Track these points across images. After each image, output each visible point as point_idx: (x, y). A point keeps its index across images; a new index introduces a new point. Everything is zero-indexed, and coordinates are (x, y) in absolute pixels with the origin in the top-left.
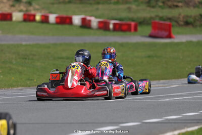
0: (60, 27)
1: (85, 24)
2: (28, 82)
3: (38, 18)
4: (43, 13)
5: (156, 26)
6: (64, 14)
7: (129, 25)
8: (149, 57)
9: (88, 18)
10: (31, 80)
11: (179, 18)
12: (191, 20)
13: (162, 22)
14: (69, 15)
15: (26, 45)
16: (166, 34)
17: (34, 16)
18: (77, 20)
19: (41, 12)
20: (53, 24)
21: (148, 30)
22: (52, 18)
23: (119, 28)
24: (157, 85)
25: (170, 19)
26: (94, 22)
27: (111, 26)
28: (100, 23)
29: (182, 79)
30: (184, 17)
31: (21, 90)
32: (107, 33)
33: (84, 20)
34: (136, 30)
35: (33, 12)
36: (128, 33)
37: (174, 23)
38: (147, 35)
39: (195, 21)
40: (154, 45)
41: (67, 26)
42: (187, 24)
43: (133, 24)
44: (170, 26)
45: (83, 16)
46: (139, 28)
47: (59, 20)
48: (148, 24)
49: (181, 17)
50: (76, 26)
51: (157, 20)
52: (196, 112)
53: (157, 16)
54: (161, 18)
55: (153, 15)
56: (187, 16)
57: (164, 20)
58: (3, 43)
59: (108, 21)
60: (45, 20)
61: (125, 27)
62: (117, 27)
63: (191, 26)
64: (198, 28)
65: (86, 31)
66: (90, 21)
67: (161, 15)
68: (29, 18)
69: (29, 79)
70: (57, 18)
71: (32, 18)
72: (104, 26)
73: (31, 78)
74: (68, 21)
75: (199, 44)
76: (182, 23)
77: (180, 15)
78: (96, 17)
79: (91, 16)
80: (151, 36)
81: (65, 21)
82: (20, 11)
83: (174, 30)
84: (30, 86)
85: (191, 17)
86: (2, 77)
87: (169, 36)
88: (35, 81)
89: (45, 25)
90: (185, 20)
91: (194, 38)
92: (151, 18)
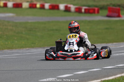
0: (52, 11)
1: (67, 9)
2: (33, 45)
3: (38, 6)
4: (42, 3)
5: (110, 10)
6: (54, 3)
7: (94, 10)
8: (107, 29)
9: (69, 6)
13: (114, 7)
15: (31, 23)
16: (117, 14)
17: (36, 5)
18: (62, 7)
19: (40, 2)
20: (47, 10)
21: (106, 12)
22: (47, 6)
23: (88, 11)
24: (112, 46)
25: (119, 6)
26: (73, 8)
27: (83, 10)
28: (76, 8)
31: (28, 49)
32: (81, 15)
33: (66, 7)
34: (98, 12)
35: (35, 2)
36: (93, 15)
37: (121, 8)
38: (105, 15)
40: (110, 21)
41: (55, 11)
43: (96, 9)
44: (119, 10)
45: (66, 5)
46: (100, 12)
47: (51, 7)
50: (61, 11)
51: (111, 6)
53: (111, 4)
54: (114, 5)
55: (108, 3)
57: (116, 6)
58: (17, 21)
59: (81, 7)
60: (42, 7)
61: (91, 11)
65: (67, 13)
66: (70, 8)
67: (113, 3)
68: (33, 6)
69: (33, 43)
71: (34, 6)
72: (78, 10)
74: (56, 7)
78: (74, 5)
79: (71, 4)
80: (108, 16)
81: (54, 7)
82: (27, 2)
83: (122, 13)
86: (16, 42)
87: (119, 16)
88: (37, 44)
89: (42, 10)
92: (108, 5)
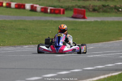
0: (18, 10)
1: (33, 9)
3: (4, 4)
5: (76, 11)
6: (21, 3)
7: (60, 10)
8: (72, 29)
9: (35, 5)
10: (4, 42)
11: (89, 7)
12: (97, 8)
13: (80, 9)
14: (23, 3)
16: (82, 16)
17: (2, 3)
18: (28, 6)
19: (6, 1)
20: (13, 8)
21: (71, 13)
22: (13, 5)
25: (84, 7)
26: (39, 8)
27: (49, 11)
28: (42, 8)
29: (94, 44)
30: (92, 6)
32: (46, 14)
33: (32, 6)
34: (64, 13)
35: (1, 1)
36: (59, 15)
37: (86, 10)
38: (71, 16)
39: (99, 9)
40: (76, 22)
41: (22, 10)
42: (94, 10)
43: (62, 9)
44: (84, 12)
45: (32, 4)
46: (66, 12)
47: (17, 6)
48: (71, 10)
49: (91, 6)
50: (27, 10)
51: (77, 8)
52: (112, 64)
53: (76, 5)
54: (79, 7)
55: (74, 4)
56: (95, 6)
57: (81, 8)
59: (47, 7)
60: (9, 6)
61: (57, 11)
62: (52, 11)
63: (96, 12)
64: (101, 13)
65: (33, 13)
66: (36, 7)
67: (79, 4)
70: (16, 4)
72: (44, 10)
73: (4, 41)
74: (22, 7)
75: (102, 22)
76: (91, 10)
77: (90, 5)
78: (40, 5)
79: (37, 4)
80: (73, 17)
83: (87, 14)
84: (4, 46)
85: (96, 6)
87: (84, 18)
89: (8, 9)
90: (93, 8)
91: (99, 19)
92: (73, 7)
